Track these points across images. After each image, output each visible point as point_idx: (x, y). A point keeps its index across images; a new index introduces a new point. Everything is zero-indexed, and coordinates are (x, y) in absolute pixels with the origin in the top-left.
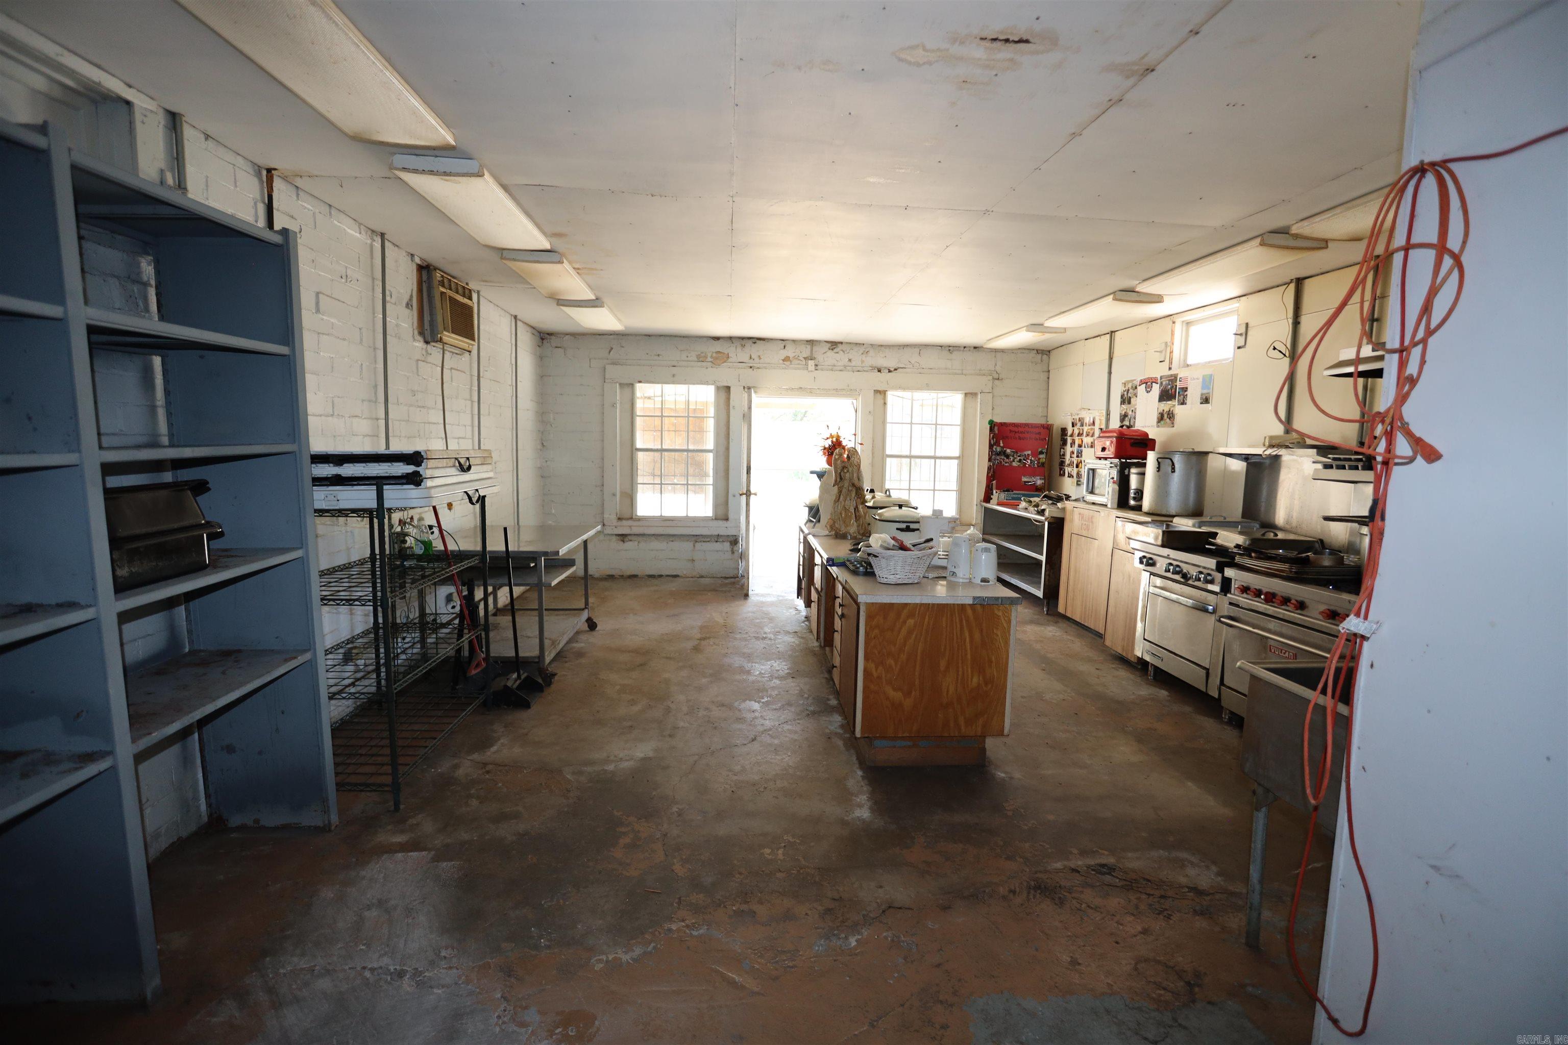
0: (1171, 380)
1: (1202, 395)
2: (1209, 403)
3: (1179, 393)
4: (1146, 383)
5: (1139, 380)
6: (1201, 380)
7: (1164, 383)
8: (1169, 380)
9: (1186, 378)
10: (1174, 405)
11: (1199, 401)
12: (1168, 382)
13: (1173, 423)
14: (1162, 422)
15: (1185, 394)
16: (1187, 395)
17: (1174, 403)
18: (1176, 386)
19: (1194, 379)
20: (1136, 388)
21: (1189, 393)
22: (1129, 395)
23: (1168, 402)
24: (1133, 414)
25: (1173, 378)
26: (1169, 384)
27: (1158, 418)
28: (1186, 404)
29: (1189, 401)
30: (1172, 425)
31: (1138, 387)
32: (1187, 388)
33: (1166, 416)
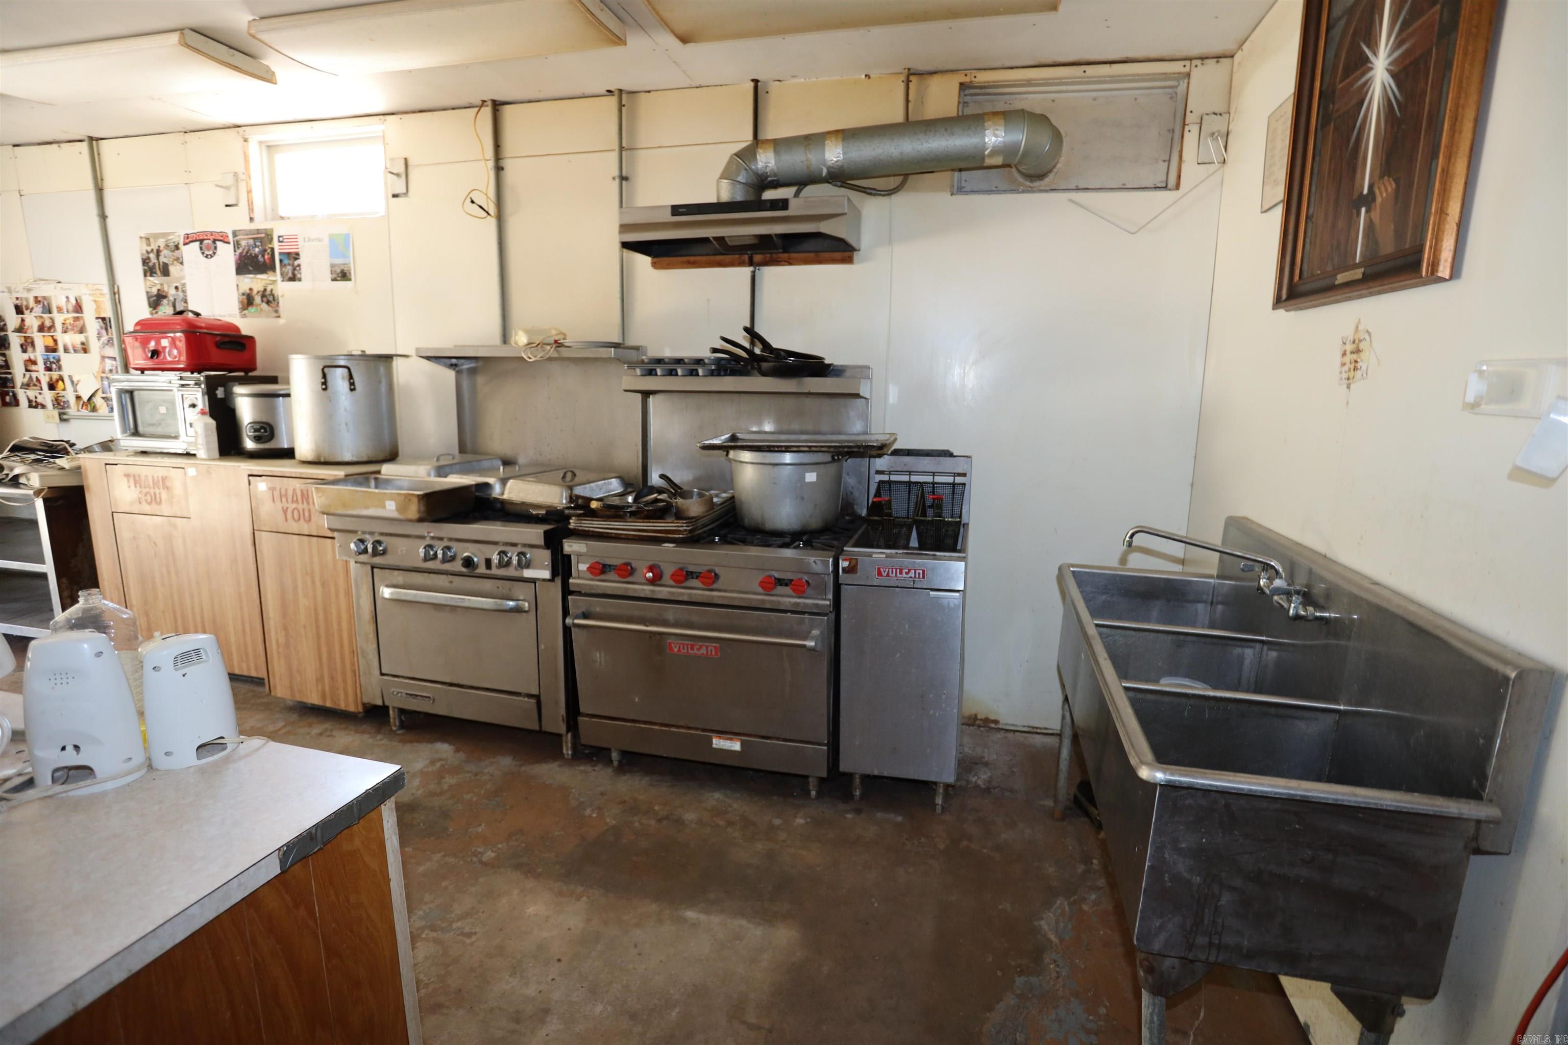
0: (261, 240)
1: (332, 266)
2: (350, 280)
3: (281, 261)
4: (201, 241)
5: (182, 233)
6: (326, 241)
7: (243, 243)
8: (254, 239)
9: (294, 238)
10: (274, 282)
11: (329, 276)
12: (251, 242)
13: (276, 311)
14: (252, 309)
15: (296, 263)
16: (299, 265)
17: (273, 278)
18: (273, 249)
19: (310, 240)
20: (177, 247)
21: (303, 261)
22: (163, 259)
23: (259, 276)
24: (180, 294)
25: (263, 235)
26: (256, 246)
27: (241, 302)
28: (300, 280)
29: (305, 272)
30: (276, 315)
31: (181, 246)
32: (297, 254)
33: (258, 299)
